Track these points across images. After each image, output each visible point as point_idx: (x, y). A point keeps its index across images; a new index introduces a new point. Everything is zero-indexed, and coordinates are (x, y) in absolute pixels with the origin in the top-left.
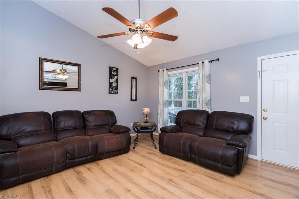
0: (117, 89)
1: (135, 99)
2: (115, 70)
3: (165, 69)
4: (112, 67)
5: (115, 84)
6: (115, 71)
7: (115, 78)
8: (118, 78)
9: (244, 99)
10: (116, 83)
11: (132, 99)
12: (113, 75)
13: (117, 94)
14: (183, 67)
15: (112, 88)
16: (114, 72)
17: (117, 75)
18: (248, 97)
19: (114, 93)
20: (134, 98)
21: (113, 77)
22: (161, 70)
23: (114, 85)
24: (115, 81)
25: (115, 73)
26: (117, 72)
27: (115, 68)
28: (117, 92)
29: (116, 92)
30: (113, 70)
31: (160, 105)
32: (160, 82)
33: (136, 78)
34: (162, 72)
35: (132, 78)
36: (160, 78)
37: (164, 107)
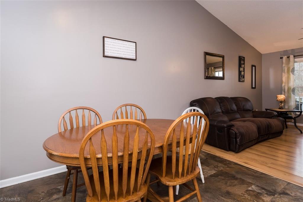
0: (244, 77)
4: (241, 57)
8: (244, 67)
10: (243, 71)
12: (242, 64)
13: (244, 82)
15: (241, 76)
16: (242, 61)
17: (244, 64)
20: (254, 86)
22: (285, 58)
23: (242, 73)
26: (244, 61)
27: (243, 57)
30: (242, 59)
31: (285, 92)
32: (285, 70)
33: (255, 66)
34: (287, 58)
35: (253, 66)
36: (284, 65)
37: (291, 94)
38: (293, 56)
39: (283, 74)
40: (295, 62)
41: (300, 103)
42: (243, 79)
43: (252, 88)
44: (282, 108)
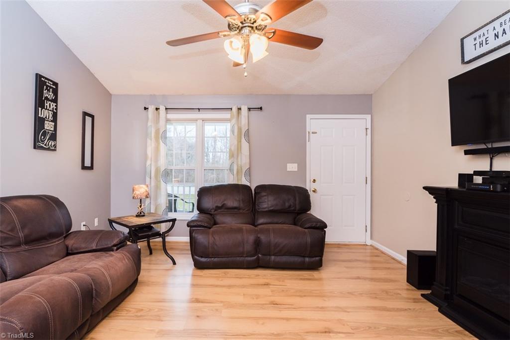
0: (54, 137)
1: (90, 165)
2: (51, 87)
3: (162, 109)
4: (44, 77)
5: (51, 123)
6: (51, 90)
7: (52, 107)
8: (56, 109)
9: (292, 167)
10: (52, 121)
11: (85, 165)
12: (47, 98)
13: (55, 150)
14: (199, 109)
15: (44, 134)
16: (49, 91)
17: (55, 101)
18: (296, 165)
19: (49, 149)
20: (88, 163)
21: (47, 104)
22: (152, 108)
23: (49, 126)
24: (51, 116)
25: (51, 95)
26: (55, 92)
27: (51, 81)
28: (55, 146)
29: (53, 144)
30: (47, 86)
31: (151, 178)
32: (151, 132)
33: (92, 117)
34: (155, 111)
35: (85, 114)
36: (149, 124)
37: (160, 181)
38: (164, 108)
39: (149, 141)
40: (168, 121)
41: (173, 198)
42: (52, 143)
43: (84, 167)
44: (142, 214)
